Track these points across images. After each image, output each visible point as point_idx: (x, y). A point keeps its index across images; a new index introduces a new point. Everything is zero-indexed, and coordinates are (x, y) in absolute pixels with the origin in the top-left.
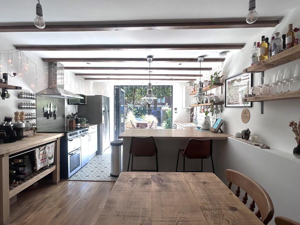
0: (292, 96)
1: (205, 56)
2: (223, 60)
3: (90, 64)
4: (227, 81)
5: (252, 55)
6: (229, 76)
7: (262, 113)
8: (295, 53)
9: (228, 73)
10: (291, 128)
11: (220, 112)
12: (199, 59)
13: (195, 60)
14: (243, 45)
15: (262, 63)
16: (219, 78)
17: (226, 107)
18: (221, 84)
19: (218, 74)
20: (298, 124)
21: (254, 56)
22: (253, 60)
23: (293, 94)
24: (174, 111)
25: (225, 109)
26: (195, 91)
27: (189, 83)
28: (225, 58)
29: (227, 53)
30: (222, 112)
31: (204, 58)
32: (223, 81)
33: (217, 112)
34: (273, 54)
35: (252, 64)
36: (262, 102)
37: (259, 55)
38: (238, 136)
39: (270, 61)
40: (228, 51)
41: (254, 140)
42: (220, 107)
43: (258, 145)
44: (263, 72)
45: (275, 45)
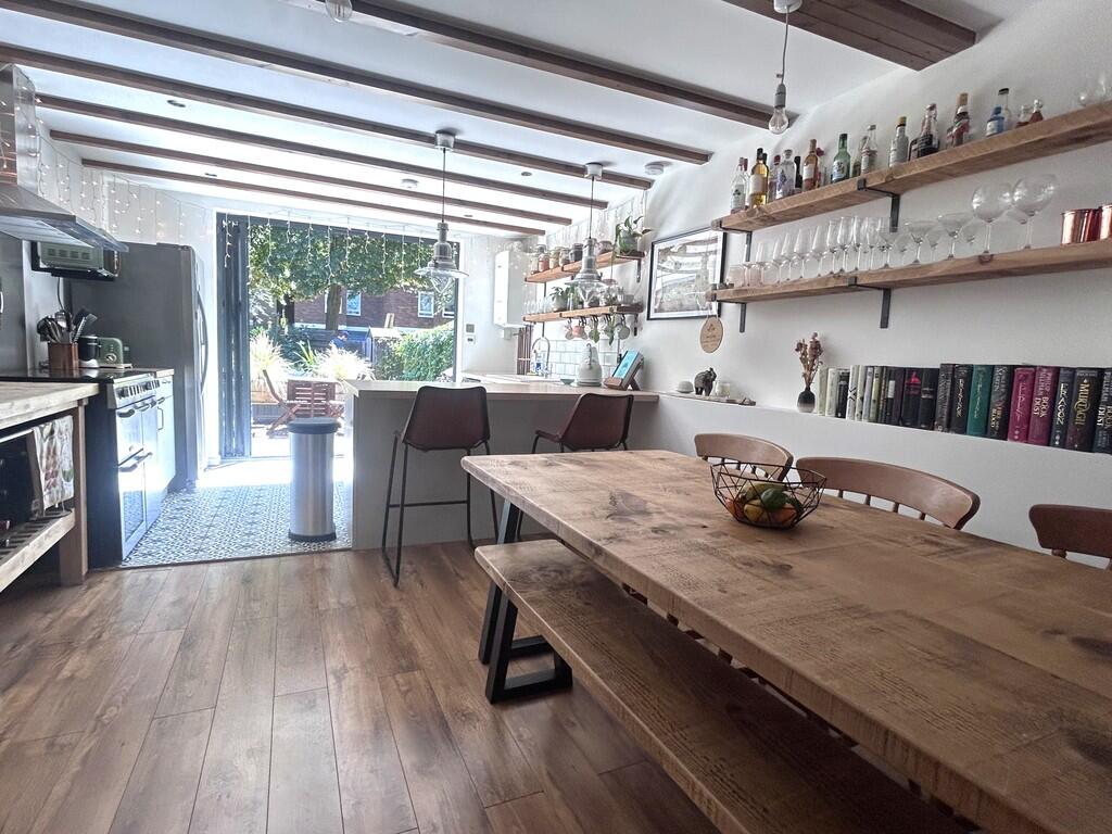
0: (806, 288)
1: (608, 164)
2: (646, 184)
3: (182, 106)
4: (657, 247)
5: (734, 189)
6: (664, 233)
7: (742, 329)
8: (817, 203)
9: (661, 225)
10: (799, 354)
11: (632, 334)
12: (590, 169)
13: (577, 171)
14: (707, 156)
15: (758, 212)
16: (635, 235)
17: (648, 319)
18: (639, 255)
19: (635, 222)
20: (808, 347)
21: (738, 192)
22: (736, 201)
23: (811, 282)
24: (462, 335)
25: (646, 324)
26: (546, 267)
27: (516, 243)
28: (653, 181)
29: (665, 169)
30: (635, 334)
31: (605, 168)
32: (644, 244)
33: (623, 336)
34: (779, 194)
35: (733, 211)
36: (743, 304)
37: (751, 192)
38: (686, 390)
39: (774, 211)
40: (668, 164)
41: (723, 393)
42: (630, 319)
43: (733, 402)
44: (750, 234)
45: (783, 177)
